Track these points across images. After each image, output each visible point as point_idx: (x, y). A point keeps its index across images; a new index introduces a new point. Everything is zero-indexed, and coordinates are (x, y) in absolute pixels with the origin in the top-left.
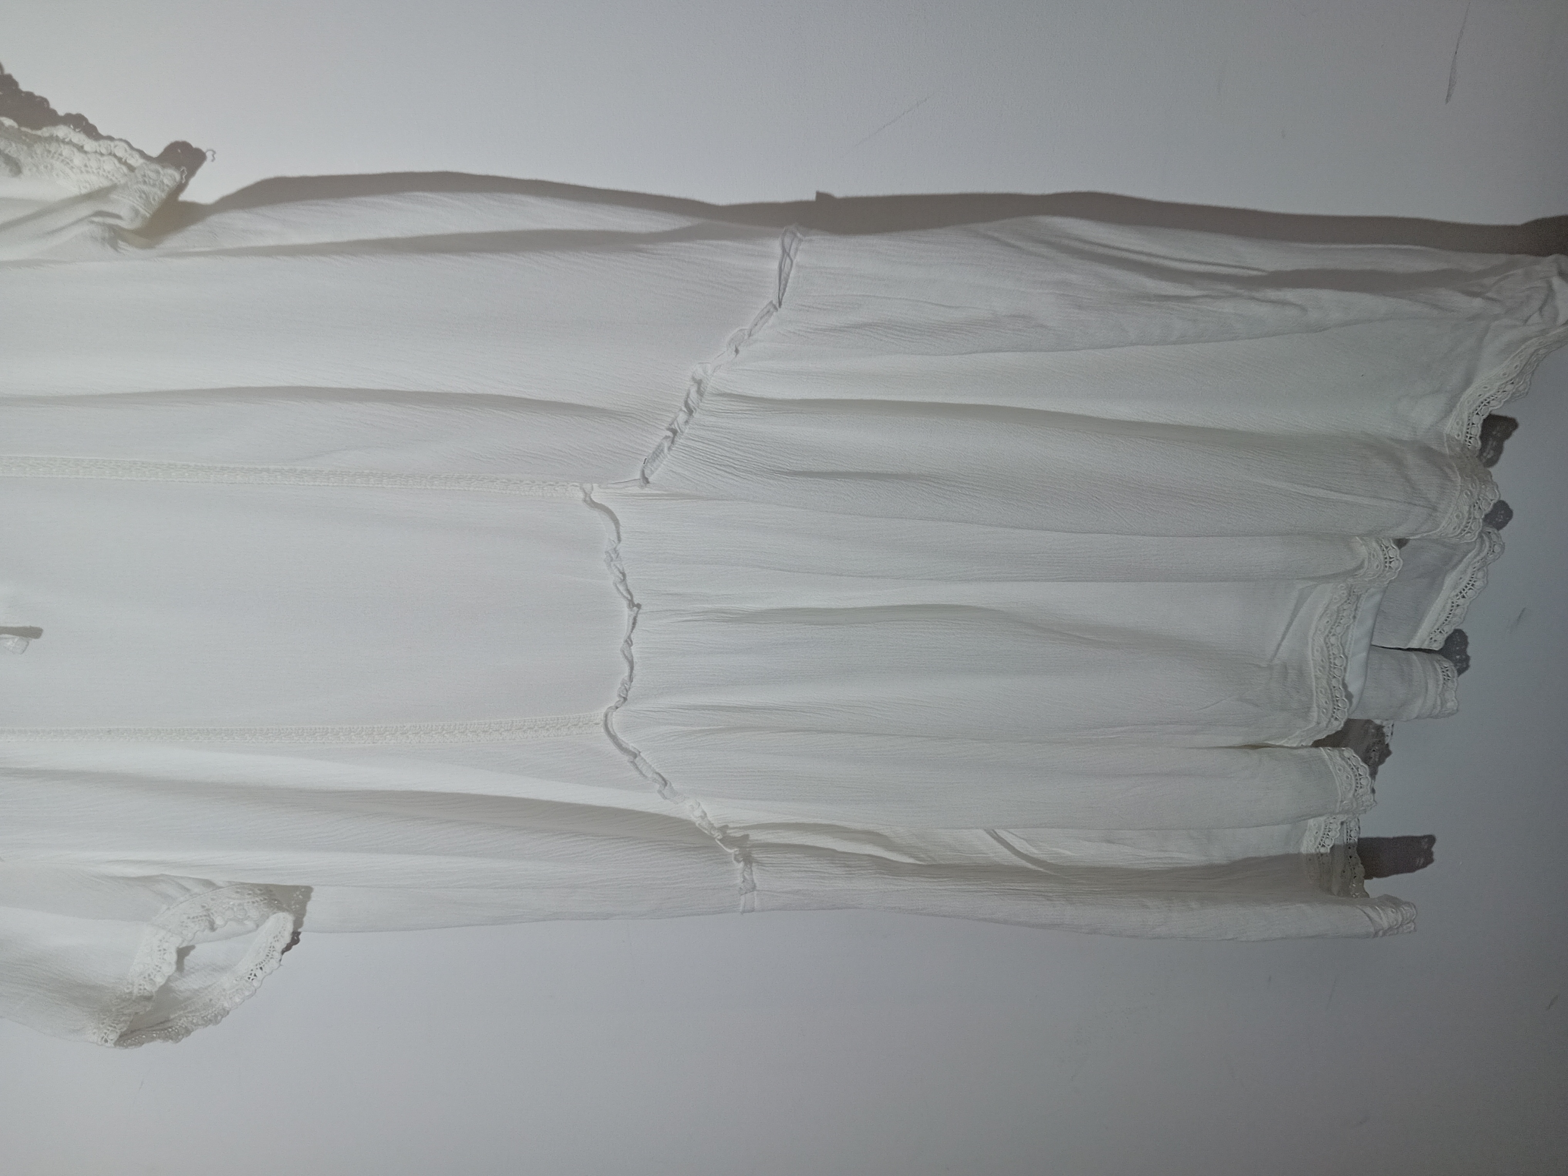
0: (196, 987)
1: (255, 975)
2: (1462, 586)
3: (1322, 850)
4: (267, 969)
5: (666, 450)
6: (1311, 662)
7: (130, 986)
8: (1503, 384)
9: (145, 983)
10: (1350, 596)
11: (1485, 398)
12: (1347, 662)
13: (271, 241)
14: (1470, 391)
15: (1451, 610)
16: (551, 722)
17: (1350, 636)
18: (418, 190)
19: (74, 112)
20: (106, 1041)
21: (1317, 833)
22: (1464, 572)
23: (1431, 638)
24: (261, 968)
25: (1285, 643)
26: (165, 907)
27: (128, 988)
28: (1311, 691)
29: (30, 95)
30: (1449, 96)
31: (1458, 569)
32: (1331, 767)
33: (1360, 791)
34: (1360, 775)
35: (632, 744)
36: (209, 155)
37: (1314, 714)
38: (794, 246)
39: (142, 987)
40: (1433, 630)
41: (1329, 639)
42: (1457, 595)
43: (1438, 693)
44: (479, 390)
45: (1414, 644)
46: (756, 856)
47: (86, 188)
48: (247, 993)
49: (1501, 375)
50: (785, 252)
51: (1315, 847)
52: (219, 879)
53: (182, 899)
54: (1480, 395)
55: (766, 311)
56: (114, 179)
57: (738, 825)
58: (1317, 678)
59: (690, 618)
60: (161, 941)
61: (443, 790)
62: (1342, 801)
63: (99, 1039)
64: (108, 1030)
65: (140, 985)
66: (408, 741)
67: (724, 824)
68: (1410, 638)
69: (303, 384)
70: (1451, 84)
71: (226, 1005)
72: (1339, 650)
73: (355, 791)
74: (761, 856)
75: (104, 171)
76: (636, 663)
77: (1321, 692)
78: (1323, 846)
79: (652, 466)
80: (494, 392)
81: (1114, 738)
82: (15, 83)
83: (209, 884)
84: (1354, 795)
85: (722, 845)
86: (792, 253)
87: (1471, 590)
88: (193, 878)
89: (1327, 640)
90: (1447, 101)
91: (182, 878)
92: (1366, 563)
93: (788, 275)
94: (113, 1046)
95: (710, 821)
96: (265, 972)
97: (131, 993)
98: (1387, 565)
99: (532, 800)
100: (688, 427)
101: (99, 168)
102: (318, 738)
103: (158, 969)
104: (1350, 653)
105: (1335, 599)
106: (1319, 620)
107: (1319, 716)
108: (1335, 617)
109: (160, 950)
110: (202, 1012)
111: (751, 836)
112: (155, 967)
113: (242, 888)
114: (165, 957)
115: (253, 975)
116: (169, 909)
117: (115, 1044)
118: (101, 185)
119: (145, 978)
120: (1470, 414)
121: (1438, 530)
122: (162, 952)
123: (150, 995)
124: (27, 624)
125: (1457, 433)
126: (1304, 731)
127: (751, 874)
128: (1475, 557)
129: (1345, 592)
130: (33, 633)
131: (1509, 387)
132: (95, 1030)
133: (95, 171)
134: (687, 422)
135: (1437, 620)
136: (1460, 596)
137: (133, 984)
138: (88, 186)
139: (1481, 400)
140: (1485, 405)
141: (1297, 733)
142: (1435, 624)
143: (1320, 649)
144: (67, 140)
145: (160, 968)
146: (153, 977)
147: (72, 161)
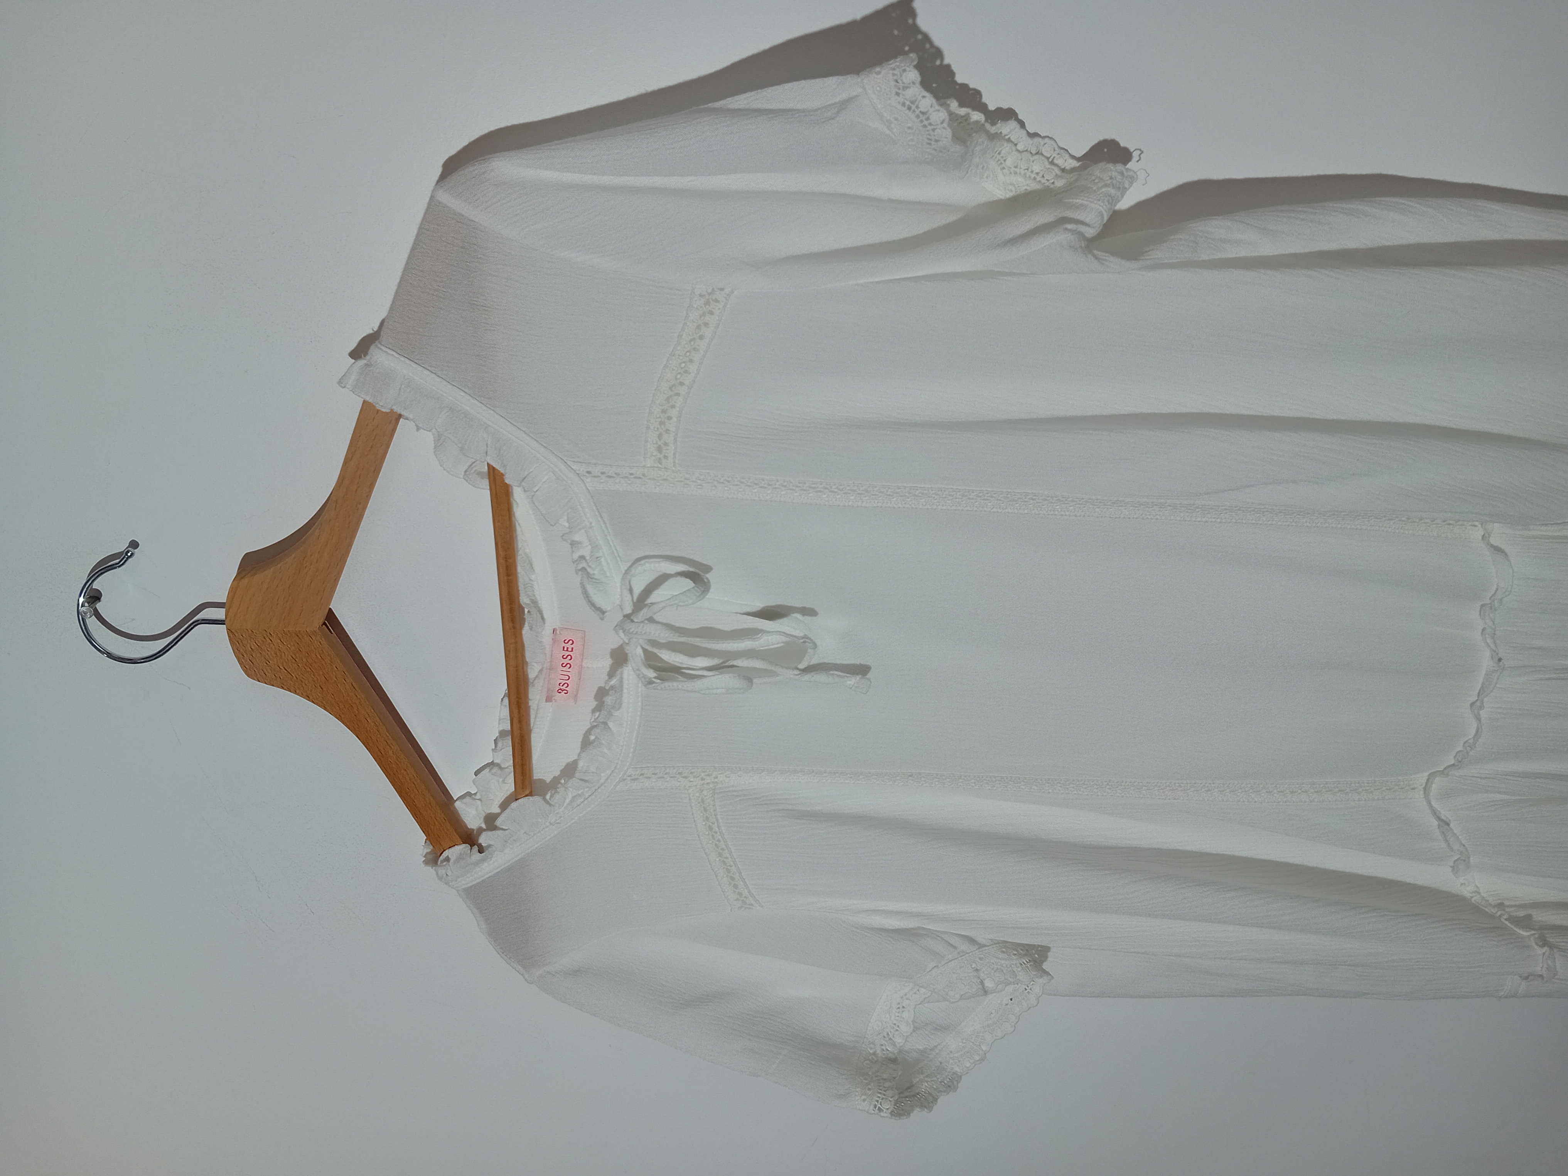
0: (921, 1048)
7: (872, 1046)
9: (886, 1043)
13: (1243, 252)
16: (1366, 784)
18: (1388, 196)
19: (1005, 106)
20: (880, 1110)
27: (871, 1048)
29: (965, 86)
35: (1443, 813)
36: (1136, 155)
39: (884, 1048)
44: (1400, 418)
46: (1551, 940)
47: (1011, 191)
48: (977, 1058)
52: (981, 936)
53: (950, 957)
56: (1043, 181)
57: (1514, 903)
59: (1554, 676)
60: (902, 998)
61: (1208, 850)
63: (872, 1107)
64: (879, 1097)
65: (882, 1045)
67: (1499, 901)
69: (1212, 411)
71: (957, 1069)
73: (1124, 848)
74: (1558, 940)
75: (1032, 172)
76: (1484, 722)
80: (1418, 420)
82: (953, 74)
83: (971, 941)
85: (1512, 927)
88: (958, 934)
91: (946, 933)
94: (890, 1116)
95: (1484, 897)
97: (875, 1054)
99: (1297, 865)
101: (1028, 169)
103: (896, 1028)
109: (899, 1008)
110: (938, 1077)
111: (1534, 917)
112: (892, 1025)
113: (1007, 947)
116: (937, 967)
117: (892, 1113)
118: (1028, 188)
119: (884, 1037)
122: (900, 1010)
123: (894, 1057)
124: (858, 661)
130: (861, 670)
132: (863, 1097)
137: (873, 1043)
138: (1013, 189)
144: (1007, 137)
145: (898, 1026)
146: (892, 1030)
147: (1005, 161)
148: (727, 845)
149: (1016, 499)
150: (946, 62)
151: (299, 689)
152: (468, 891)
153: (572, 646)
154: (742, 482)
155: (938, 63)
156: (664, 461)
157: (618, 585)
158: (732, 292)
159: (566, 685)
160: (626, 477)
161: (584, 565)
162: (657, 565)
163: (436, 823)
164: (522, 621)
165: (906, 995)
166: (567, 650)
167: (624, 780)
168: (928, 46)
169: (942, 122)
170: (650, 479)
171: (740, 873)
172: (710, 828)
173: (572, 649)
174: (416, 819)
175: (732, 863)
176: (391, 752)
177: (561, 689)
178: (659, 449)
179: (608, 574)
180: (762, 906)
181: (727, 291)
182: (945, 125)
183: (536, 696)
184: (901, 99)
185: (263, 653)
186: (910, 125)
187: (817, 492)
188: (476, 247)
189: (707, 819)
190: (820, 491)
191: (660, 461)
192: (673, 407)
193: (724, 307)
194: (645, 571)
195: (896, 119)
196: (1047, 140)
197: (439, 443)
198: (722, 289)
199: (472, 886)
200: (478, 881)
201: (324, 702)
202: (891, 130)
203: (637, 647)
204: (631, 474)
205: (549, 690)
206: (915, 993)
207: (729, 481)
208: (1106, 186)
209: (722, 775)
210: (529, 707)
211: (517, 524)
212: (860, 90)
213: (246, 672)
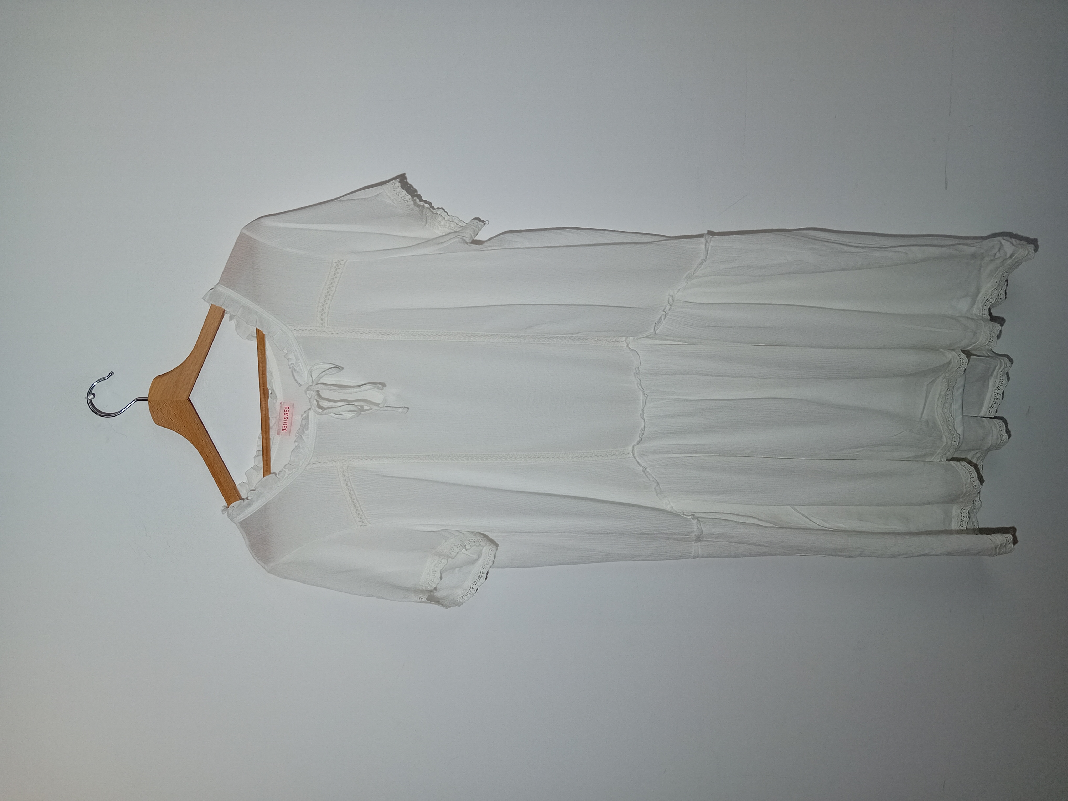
1: (472, 588)
2: (997, 385)
3: (962, 528)
4: (478, 584)
5: (663, 319)
6: (938, 420)
8: (993, 290)
9: (427, 586)
10: (949, 386)
11: (987, 298)
12: (954, 419)
14: (980, 296)
15: (995, 396)
16: (609, 452)
17: (953, 408)
19: (439, 206)
21: (958, 519)
22: (996, 377)
23: (989, 411)
24: (475, 584)
25: (925, 412)
26: (444, 541)
28: (941, 430)
30: (946, 187)
31: (994, 376)
32: (957, 469)
33: (973, 479)
34: (971, 472)
35: (644, 464)
36: (487, 222)
37: (944, 439)
38: (709, 239)
40: (989, 407)
41: (944, 410)
42: (996, 389)
43: (998, 431)
45: (982, 414)
47: (444, 233)
49: (991, 286)
50: (707, 242)
51: (959, 526)
54: (985, 297)
55: (701, 262)
56: (454, 229)
58: (942, 426)
60: (434, 566)
62: (966, 485)
66: (550, 461)
68: (980, 411)
70: (946, 183)
72: (949, 415)
75: (451, 227)
76: (646, 421)
77: (945, 431)
78: (962, 526)
79: (658, 325)
81: (858, 454)
84: (970, 481)
85: (684, 516)
86: (709, 241)
87: (1001, 386)
89: (943, 411)
90: (946, 189)
92: (952, 360)
93: (708, 249)
96: (478, 586)
98: (961, 361)
100: (670, 312)
102: (513, 460)
104: (955, 416)
105: (943, 388)
106: (938, 401)
107: (946, 440)
108: (944, 399)
114: (436, 575)
115: (471, 588)
120: (982, 305)
121: (979, 341)
122: (434, 573)
125: (978, 313)
126: (941, 449)
127: (700, 525)
128: (999, 369)
129: (946, 384)
131: (996, 292)
133: (448, 227)
134: (670, 309)
135: (990, 402)
136: (997, 389)
139: (985, 300)
140: (988, 302)
141: (938, 452)
142: (989, 404)
143: (941, 415)
144: (440, 215)
145: (433, 580)
146: (431, 582)
147: (441, 223)
148: (354, 492)
149: (456, 335)
150: (418, 193)
151: (175, 427)
152: (241, 523)
153: (288, 410)
154: (354, 332)
155: (416, 193)
156: (323, 324)
157: (306, 375)
158: (346, 261)
159: (285, 427)
160: (309, 331)
161: (293, 366)
162: (322, 365)
163: (229, 490)
164: (268, 398)
165: (436, 565)
166: (286, 411)
167: (310, 464)
168: (412, 188)
169: (410, 199)
170: (318, 331)
171: (360, 507)
172: (347, 484)
173: (288, 411)
174: (220, 488)
175: (357, 502)
176: (211, 456)
177: (283, 429)
178: (322, 320)
179: (303, 370)
180: (371, 524)
181: (345, 261)
182: (411, 200)
183: (273, 433)
184: (395, 192)
185: (162, 411)
186: (400, 201)
187: (382, 334)
188: (255, 248)
189: (345, 480)
190: (383, 334)
191: (322, 325)
192: (327, 304)
193: (344, 266)
194: (317, 369)
195: (395, 199)
196: (455, 218)
197: (238, 326)
198: (343, 260)
199: (243, 520)
200: (246, 517)
201: (185, 433)
202: (394, 203)
203: (314, 401)
204: (311, 330)
205: (278, 429)
206: (440, 563)
207: (348, 331)
208: (472, 226)
209: (351, 461)
210: (270, 438)
211: (267, 358)
212: (383, 191)
213: (154, 420)
